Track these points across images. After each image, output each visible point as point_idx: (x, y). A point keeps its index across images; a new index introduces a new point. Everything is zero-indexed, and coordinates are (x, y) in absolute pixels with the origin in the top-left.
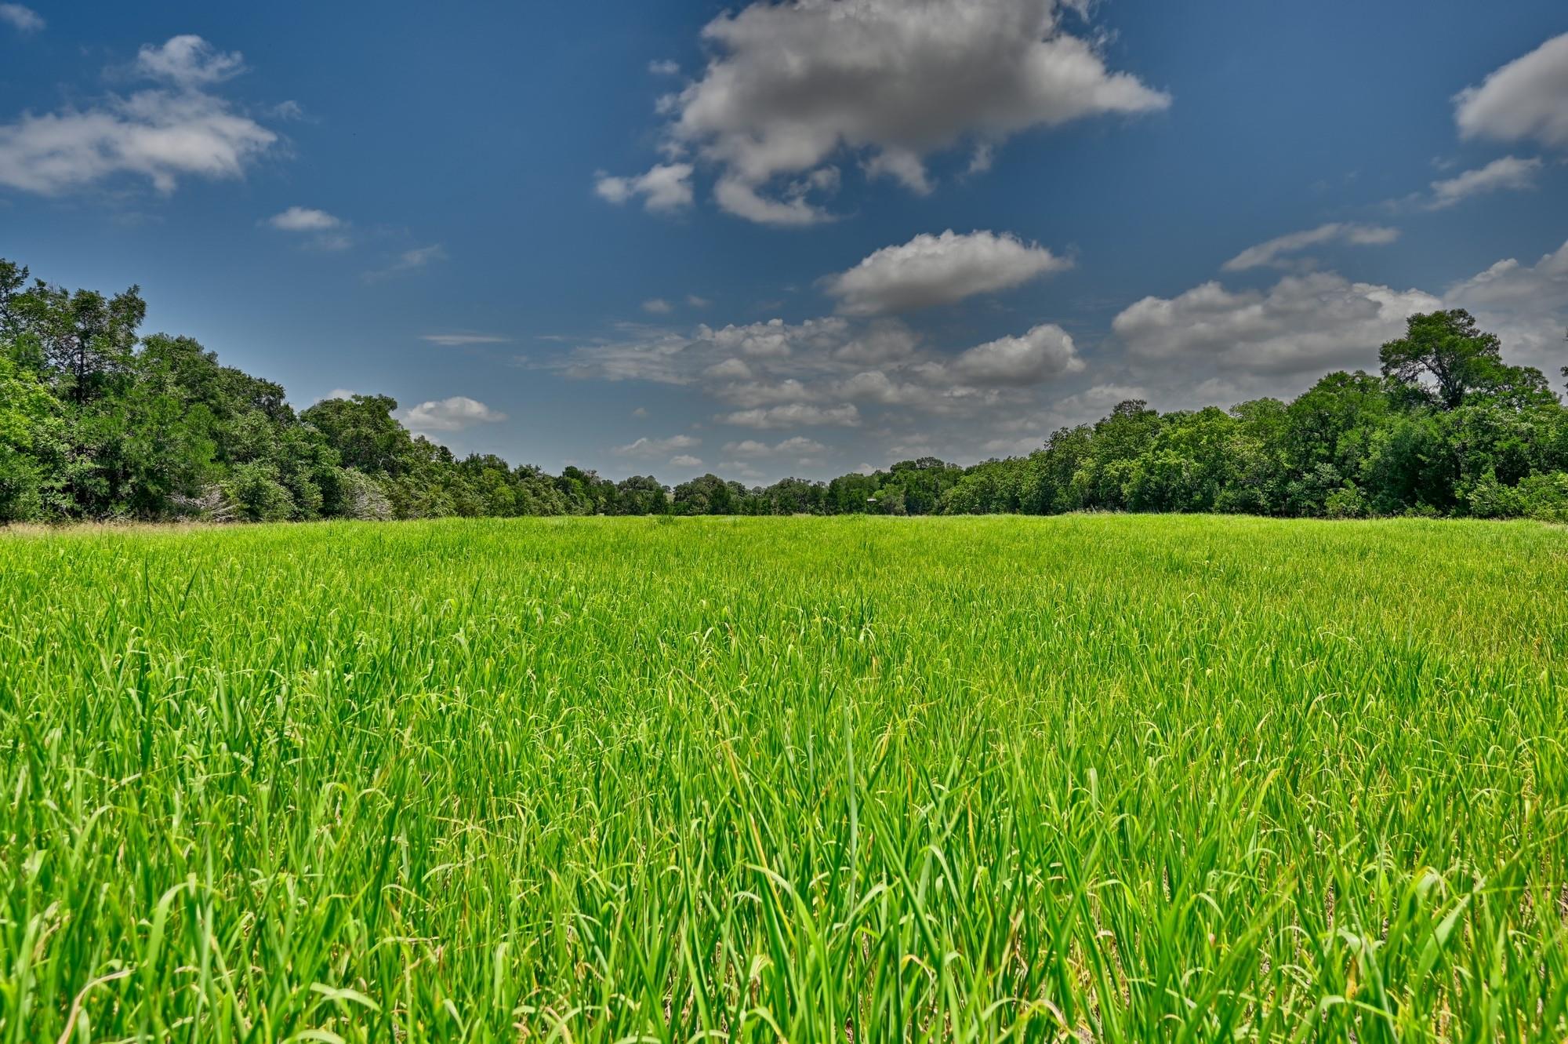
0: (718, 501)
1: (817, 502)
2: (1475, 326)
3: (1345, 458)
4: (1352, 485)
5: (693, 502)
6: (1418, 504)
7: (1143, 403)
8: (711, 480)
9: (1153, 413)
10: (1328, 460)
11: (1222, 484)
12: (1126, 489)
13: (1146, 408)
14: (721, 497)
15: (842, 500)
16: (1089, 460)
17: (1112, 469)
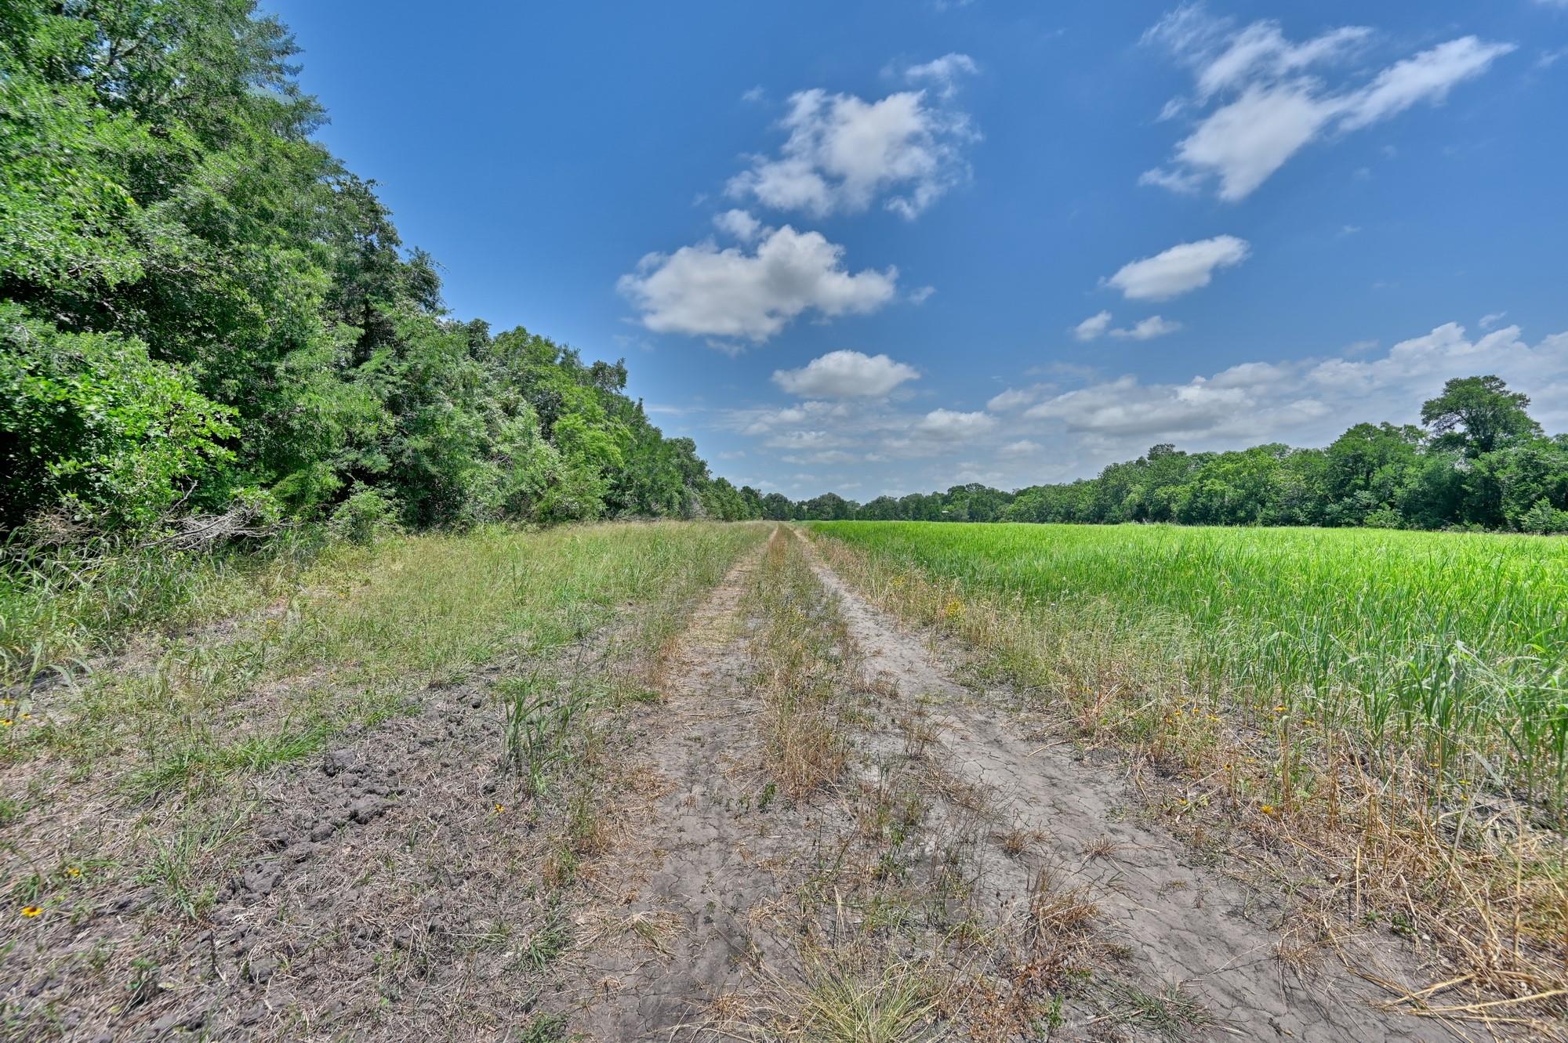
0: (839, 511)
1: (907, 513)
2: (1506, 388)
3: (1381, 486)
4: (1388, 507)
5: (822, 512)
6: (1466, 522)
7: (1172, 446)
8: (832, 497)
9: (1182, 453)
10: (1365, 488)
11: (1263, 505)
12: (1174, 508)
13: (1175, 450)
14: (841, 508)
15: (925, 512)
16: (1138, 486)
17: (1161, 493)
